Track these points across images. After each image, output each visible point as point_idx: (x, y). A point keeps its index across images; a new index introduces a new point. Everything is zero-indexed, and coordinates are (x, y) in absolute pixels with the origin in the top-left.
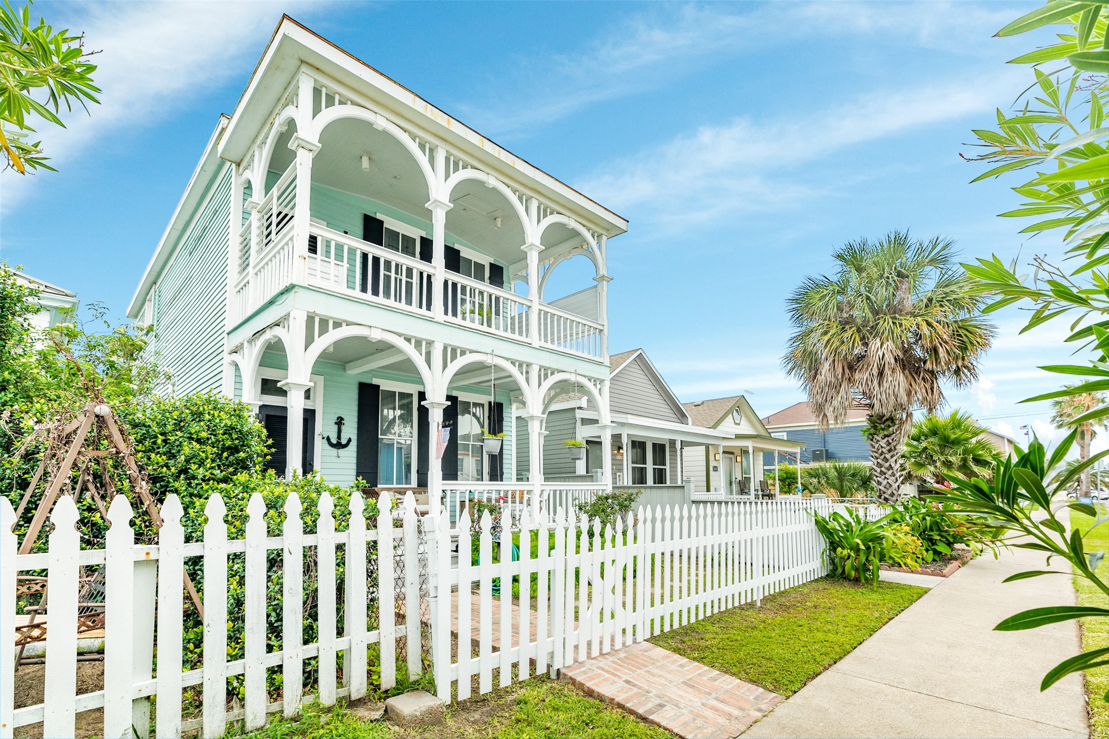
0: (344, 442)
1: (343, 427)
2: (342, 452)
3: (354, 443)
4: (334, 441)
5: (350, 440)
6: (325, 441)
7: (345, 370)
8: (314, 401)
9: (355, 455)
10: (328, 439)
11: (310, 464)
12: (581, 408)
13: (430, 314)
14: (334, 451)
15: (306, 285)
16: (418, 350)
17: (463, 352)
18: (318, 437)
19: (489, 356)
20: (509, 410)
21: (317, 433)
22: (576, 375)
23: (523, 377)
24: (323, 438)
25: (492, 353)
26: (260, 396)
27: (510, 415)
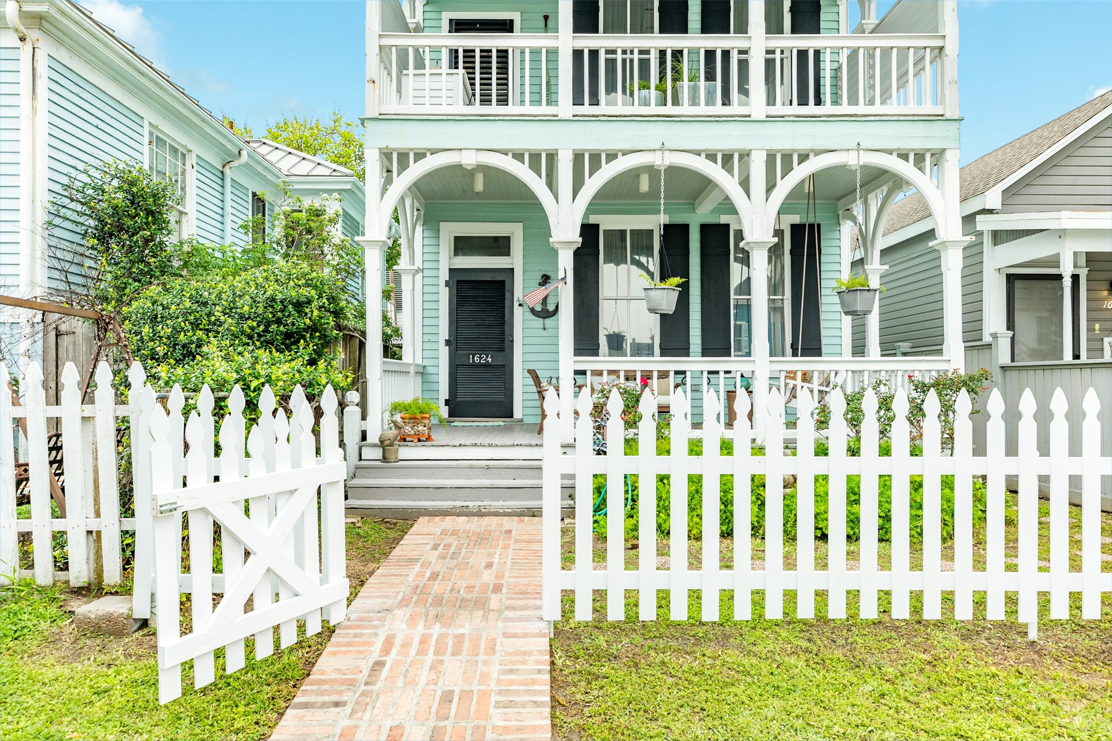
0: (551, 308)
2: (549, 322)
4: (539, 309)
8: (513, 257)
10: (532, 308)
11: (509, 340)
12: (990, 211)
13: (551, 110)
14: (539, 322)
15: (376, 115)
16: (535, 165)
17: (612, 156)
18: (516, 304)
19: (659, 153)
20: (836, 235)
21: (515, 299)
22: (861, 152)
23: (733, 176)
24: (520, 305)
25: (662, 148)
26: (450, 258)
27: (836, 243)
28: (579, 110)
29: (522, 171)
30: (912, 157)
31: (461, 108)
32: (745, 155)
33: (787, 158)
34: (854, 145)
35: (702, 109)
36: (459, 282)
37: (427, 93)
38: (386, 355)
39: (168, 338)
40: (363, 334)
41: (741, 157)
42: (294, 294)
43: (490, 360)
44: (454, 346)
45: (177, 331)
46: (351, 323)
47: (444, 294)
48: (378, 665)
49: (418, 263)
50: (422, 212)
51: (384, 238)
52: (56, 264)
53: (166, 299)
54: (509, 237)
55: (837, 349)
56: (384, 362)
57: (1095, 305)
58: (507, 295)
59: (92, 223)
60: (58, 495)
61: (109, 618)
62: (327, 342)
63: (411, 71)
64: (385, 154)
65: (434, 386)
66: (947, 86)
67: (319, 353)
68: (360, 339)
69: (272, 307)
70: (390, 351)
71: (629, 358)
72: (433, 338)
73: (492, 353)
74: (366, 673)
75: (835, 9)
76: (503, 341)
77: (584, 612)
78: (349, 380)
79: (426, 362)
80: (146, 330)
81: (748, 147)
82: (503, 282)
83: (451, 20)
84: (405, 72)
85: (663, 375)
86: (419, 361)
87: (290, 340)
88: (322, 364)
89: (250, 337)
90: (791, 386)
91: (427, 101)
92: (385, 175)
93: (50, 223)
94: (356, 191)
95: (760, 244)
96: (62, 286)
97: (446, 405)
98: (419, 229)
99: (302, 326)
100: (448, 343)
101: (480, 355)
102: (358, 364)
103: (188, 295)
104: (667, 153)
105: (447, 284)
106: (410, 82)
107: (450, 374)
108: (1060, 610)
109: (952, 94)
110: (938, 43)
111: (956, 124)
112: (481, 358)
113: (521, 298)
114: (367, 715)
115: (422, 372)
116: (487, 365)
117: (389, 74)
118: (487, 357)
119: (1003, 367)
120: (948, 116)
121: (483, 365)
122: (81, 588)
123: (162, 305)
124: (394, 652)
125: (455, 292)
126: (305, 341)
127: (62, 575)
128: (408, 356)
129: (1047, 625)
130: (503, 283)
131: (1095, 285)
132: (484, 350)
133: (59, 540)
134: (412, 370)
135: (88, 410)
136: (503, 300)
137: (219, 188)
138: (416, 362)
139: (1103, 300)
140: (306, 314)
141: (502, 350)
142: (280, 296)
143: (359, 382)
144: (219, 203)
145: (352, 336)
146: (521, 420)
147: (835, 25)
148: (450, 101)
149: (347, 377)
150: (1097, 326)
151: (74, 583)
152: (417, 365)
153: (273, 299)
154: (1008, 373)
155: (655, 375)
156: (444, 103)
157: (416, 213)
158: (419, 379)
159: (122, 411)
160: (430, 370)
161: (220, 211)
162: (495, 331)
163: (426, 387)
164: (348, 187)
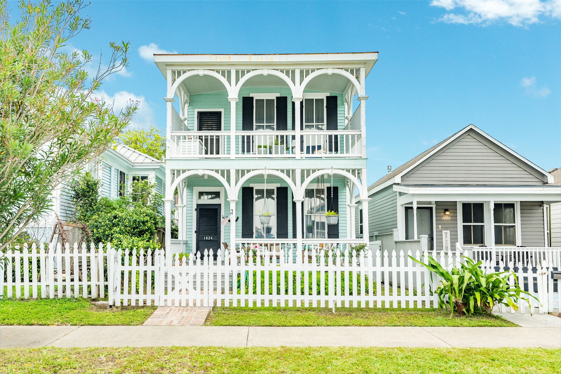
3: (240, 219)
8: (221, 200)
9: (241, 225)
11: (219, 231)
12: (398, 184)
13: (228, 156)
15: (170, 159)
16: (223, 175)
17: (248, 171)
18: (222, 217)
19: (264, 170)
20: (344, 191)
21: (221, 215)
22: (333, 170)
23: (290, 178)
24: (223, 218)
25: (265, 169)
26: (197, 200)
27: (344, 194)
28: (238, 156)
29: (218, 176)
30: (351, 171)
31: (199, 156)
32: (293, 171)
33: (308, 171)
34: (330, 167)
35: (279, 155)
36: (200, 209)
37: (187, 148)
38: (172, 237)
39: (102, 233)
40: (164, 229)
41: (292, 170)
42: (142, 219)
43: (212, 238)
44: (198, 233)
45: (105, 231)
46: (160, 225)
47: (195, 213)
48: (168, 313)
49: (185, 203)
50: (187, 183)
51: (172, 199)
52: (63, 208)
53: (100, 220)
54: (219, 192)
55: (345, 234)
56: (171, 240)
57: (439, 218)
58: (218, 214)
59: (74, 193)
60: (89, 276)
61: (103, 305)
62: (152, 234)
63: (181, 140)
64: (173, 170)
65: (190, 248)
66: (362, 148)
67: (150, 238)
68: (163, 232)
69: (135, 223)
70: (174, 234)
71: (265, 239)
72: (190, 230)
73: (212, 236)
74: (165, 314)
75: (343, 107)
76: (217, 231)
77: (219, 305)
78: (160, 246)
79: (188, 239)
80: (95, 230)
81: (294, 168)
82: (217, 209)
83: (198, 112)
84: (179, 140)
85: (277, 244)
86: (185, 239)
87: (141, 234)
88: (151, 241)
89: (128, 233)
90: (316, 249)
91: (187, 153)
92: (172, 176)
93: (61, 194)
94: (161, 168)
95: (298, 201)
96: (65, 215)
98: (185, 189)
99: (145, 229)
100: (196, 232)
102: (162, 241)
103: (107, 219)
104: (267, 170)
105: (196, 210)
106: (181, 143)
107: (197, 244)
108: (339, 305)
109: (364, 150)
110: (359, 133)
111: (365, 160)
112: (208, 238)
113: (224, 215)
114: (166, 319)
115: (186, 243)
116: (211, 240)
117: (174, 141)
119: (395, 242)
120: (362, 158)
121: (209, 240)
122: (94, 299)
123: (99, 222)
124: (172, 311)
125: (199, 213)
126: (146, 234)
127: (89, 296)
128: (180, 237)
129: (337, 309)
131: (439, 211)
132: (209, 235)
133: (89, 286)
134: (182, 243)
135: (97, 254)
136: (217, 216)
137: (109, 172)
138: (184, 239)
139: (442, 216)
140: (146, 225)
141: (216, 235)
142: (138, 220)
143: (163, 246)
144: (109, 178)
145: (160, 231)
147: (343, 112)
148: (195, 153)
149: (159, 245)
150: (440, 226)
151: (92, 298)
152: (184, 241)
153: (136, 220)
154: (398, 244)
155: (275, 245)
156: (192, 153)
157: (184, 184)
158: (185, 246)
159: (105, 255)
160: (189, 242)
161: (109, 181)
162: (214, 227)
163: (187, 248)
164: (158, 167)
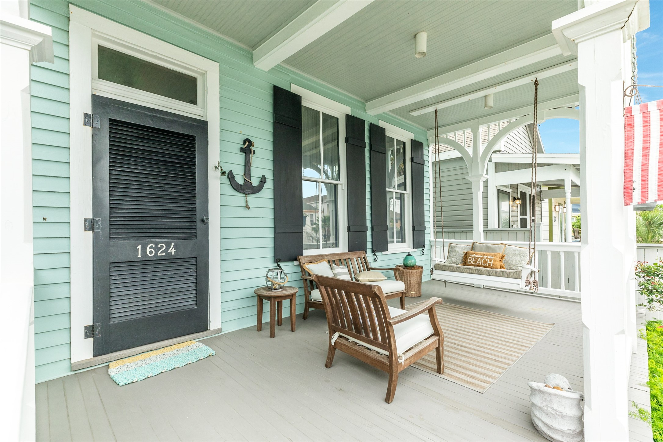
0: (255, 182)
1: (253, 158)
2: (252, 199)
3: (269, 185)
4: (240, 180)
5: (263, 180)
6: (225, 179)
7: (251, 60)
8: (205, 107)
9: (270, 204)
10: (231, 177)
11: (203, 221)
14: (239, 198)
21: (211, 164)
36: (112, 122)
43: (172, 251)
44: (103, 231)
47: (82, 137)
54: (195, 79)
65: (61, 307)
72: (57, 215)
73: (175, 240)
76: (193, 223)
97: (87, 336)
100: (91, 225)
101: (156, 244)
105: (89, 121)
107: (97, 280)
112: (157, 249)
116: (168, 260)
118: (168, 246)
121: (162, 259)
125: (106, 138)
130: (192, 138)
132: (161, 236)
141: (191, 234)
146: (220, 330)
162: (182, 206)
